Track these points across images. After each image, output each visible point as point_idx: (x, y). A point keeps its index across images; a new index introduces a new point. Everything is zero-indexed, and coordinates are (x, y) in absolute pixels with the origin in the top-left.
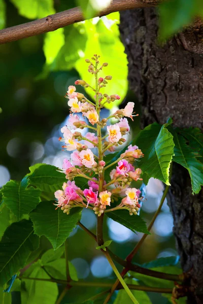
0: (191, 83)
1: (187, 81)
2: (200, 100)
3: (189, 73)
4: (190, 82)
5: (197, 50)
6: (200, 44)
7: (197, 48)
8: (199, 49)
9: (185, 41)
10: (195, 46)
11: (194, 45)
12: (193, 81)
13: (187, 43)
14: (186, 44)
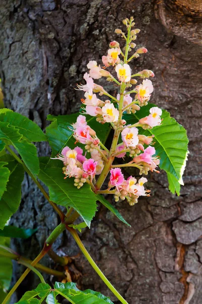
0: (155, 63)
1: (153, 59)
2: (158, 83)
3: (159, 52)
4: (155, 61)
5: (179, 32)
6: (184, 27)
7: (179, 29)
8: (181, 32)
9: (164, 16)
10: (178, 27)
11: (177, 25)
12: (159, 62)
13: (166, 20)
14: (164, 20)
